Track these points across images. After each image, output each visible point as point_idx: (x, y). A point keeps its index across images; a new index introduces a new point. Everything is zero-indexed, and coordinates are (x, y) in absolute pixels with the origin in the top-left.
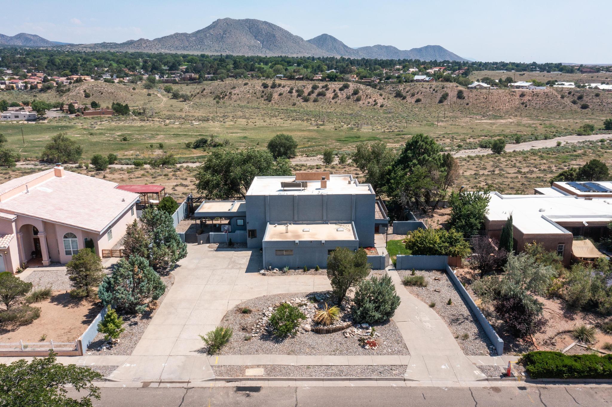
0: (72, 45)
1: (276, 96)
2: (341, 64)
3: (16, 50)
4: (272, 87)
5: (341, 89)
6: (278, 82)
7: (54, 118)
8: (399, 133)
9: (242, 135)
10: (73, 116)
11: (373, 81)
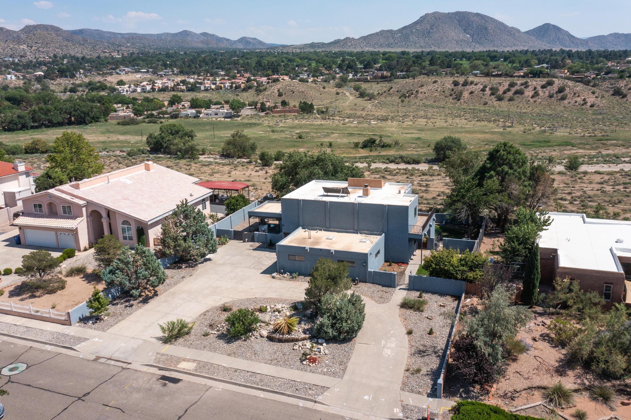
0: (284, 46)
1: (466, 94)
2: (555, 57)
3: (235, 52)
4: (463, 85)
5: (543, 87)
6: (471, 79)
7: (247, 115)
8: (601, 137)
9: (416, 136)
10: (263, 114)
11: (587, 76)
